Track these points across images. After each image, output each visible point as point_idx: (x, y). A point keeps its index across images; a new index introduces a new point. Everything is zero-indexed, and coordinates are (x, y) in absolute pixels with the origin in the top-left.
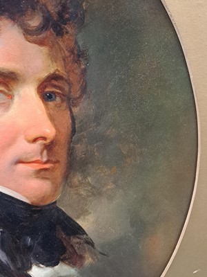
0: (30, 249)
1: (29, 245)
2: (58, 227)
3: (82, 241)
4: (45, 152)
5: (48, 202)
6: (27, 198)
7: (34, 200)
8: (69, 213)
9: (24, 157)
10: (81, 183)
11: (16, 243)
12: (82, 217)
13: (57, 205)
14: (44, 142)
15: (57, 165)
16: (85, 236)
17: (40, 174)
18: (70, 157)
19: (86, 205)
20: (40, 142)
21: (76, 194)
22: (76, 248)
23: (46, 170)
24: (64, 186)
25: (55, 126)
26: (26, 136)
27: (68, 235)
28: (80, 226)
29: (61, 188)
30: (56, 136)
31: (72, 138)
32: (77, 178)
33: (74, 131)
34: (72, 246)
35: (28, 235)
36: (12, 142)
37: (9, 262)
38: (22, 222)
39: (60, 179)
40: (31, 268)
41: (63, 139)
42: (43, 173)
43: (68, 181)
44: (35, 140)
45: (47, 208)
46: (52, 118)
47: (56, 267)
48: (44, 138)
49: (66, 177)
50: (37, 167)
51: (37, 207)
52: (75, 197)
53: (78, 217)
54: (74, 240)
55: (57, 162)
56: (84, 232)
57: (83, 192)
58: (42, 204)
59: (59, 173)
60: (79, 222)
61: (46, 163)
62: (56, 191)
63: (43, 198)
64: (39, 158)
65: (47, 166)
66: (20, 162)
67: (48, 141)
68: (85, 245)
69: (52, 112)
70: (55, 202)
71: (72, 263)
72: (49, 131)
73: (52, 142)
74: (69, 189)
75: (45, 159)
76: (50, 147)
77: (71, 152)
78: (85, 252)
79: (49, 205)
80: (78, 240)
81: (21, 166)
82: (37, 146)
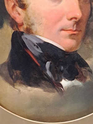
0: (62, 72)
1: (62, 70)
2: (76, 63)
3: (87, 70)
4: (75, 26)
5: (73, 51)
6: (64, 48)
7: (67, 49)
8: (83, 56)
9: (65, 27)
10: (90, 42)
11: (56, 68)
12: (88, 59)
13: (78, 52)
14: (76, 20)
15: (80, 32)
16: (88, 68)
17: (72, 36)
18: (87, 29)
19: (91, 53)
20: (74, 20)
21: (87, 47)
22: (83, 73)
23: (74, 34)
24: (82, 43)
25: (82, 12)
26: (67, 17)
27: (81, 67)
28: (87, 63)
29: (80, 44)
30: (82, 17)
31: (89, 19)
32: (89, 40)
33: (91, 15)
34: (82, 72)
35: (62, 65)
36: (60, 19)
37: (52, 77)
38: (60, 59)
39: (80, 39)
40: (62, 80)
41: (85, 19)
42: (73, 36)
43: (84, 41)
44: (71, 19)
45: (72, 53)
46: (81, 8)
47: (73, 81)
48: (76, 18)
49: (84, 39)
50: (71, 33)
51: (68, 52)
52: (86, 49)
53: (86, 59)
54: (83, 69)
55: (80, 31)
56: (88, 66)
57: (90, 47)
58: (70, 51)
59: (80, 37)
60: (87, 61)
61: (75, 31)
62: (78, 45)
63: (71, 49)
64: (72, 28)
65: (75, 33)
66: (63, 30)
67: (78, 20)
68: (88, 72)
69: (81, 4)
70: (77, 51)
71: (81, 80)
72: (79, 14)
73: (79, 21)
74: (84, 45)
75: (75, 29)
76: (78, 23)
77: (87, 26)
78: (87, 75)
79: (73, 52)
80: (85, 70)
81: (63, 32)
82: (72, 22)
